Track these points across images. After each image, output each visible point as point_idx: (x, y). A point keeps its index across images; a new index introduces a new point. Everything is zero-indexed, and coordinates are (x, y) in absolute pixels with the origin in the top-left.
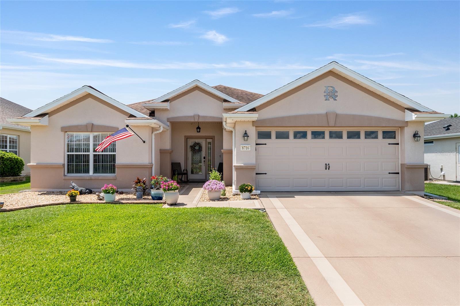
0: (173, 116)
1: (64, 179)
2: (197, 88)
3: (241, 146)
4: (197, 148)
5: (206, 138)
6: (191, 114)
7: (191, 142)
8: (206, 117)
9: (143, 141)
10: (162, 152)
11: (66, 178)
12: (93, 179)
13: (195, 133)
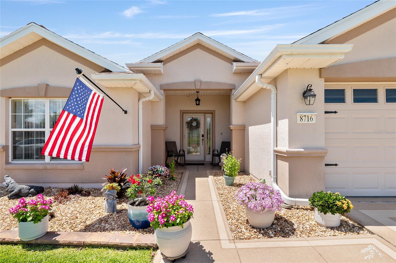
0: (167, 82)
1: (5, 169)
2: (199, 46)
3: (298, 114)
4: (194, 124)
5: (205, 113)
6: (191, 79)
7: (188, 118)
8: (210, 82)
9: (123, 110)
10: (154, 128)
11: (9, 166)
12: (48, 168)
13: (193, 107)
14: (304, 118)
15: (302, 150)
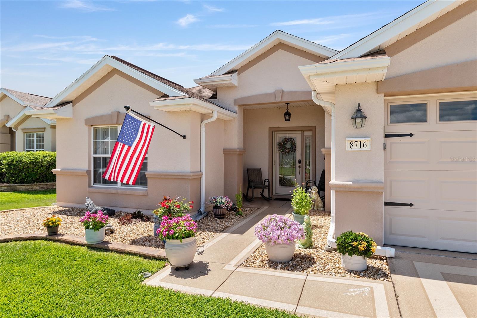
0: (243, 96)
1: (88, 192)
2: (281, 46)
3: (347, 139)
4: (288, 146)
5: (303, 130)
6: (270, 89)
7: (279, 137)
8: (295, 92)
9: (181, 136)
10: (227, 152)
13: (282, 123)
14: (355, 144)
15: (351, 183)
